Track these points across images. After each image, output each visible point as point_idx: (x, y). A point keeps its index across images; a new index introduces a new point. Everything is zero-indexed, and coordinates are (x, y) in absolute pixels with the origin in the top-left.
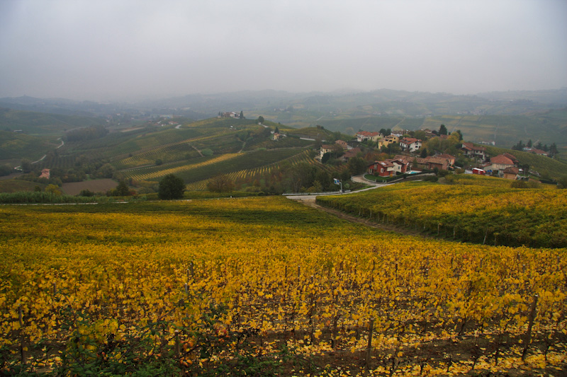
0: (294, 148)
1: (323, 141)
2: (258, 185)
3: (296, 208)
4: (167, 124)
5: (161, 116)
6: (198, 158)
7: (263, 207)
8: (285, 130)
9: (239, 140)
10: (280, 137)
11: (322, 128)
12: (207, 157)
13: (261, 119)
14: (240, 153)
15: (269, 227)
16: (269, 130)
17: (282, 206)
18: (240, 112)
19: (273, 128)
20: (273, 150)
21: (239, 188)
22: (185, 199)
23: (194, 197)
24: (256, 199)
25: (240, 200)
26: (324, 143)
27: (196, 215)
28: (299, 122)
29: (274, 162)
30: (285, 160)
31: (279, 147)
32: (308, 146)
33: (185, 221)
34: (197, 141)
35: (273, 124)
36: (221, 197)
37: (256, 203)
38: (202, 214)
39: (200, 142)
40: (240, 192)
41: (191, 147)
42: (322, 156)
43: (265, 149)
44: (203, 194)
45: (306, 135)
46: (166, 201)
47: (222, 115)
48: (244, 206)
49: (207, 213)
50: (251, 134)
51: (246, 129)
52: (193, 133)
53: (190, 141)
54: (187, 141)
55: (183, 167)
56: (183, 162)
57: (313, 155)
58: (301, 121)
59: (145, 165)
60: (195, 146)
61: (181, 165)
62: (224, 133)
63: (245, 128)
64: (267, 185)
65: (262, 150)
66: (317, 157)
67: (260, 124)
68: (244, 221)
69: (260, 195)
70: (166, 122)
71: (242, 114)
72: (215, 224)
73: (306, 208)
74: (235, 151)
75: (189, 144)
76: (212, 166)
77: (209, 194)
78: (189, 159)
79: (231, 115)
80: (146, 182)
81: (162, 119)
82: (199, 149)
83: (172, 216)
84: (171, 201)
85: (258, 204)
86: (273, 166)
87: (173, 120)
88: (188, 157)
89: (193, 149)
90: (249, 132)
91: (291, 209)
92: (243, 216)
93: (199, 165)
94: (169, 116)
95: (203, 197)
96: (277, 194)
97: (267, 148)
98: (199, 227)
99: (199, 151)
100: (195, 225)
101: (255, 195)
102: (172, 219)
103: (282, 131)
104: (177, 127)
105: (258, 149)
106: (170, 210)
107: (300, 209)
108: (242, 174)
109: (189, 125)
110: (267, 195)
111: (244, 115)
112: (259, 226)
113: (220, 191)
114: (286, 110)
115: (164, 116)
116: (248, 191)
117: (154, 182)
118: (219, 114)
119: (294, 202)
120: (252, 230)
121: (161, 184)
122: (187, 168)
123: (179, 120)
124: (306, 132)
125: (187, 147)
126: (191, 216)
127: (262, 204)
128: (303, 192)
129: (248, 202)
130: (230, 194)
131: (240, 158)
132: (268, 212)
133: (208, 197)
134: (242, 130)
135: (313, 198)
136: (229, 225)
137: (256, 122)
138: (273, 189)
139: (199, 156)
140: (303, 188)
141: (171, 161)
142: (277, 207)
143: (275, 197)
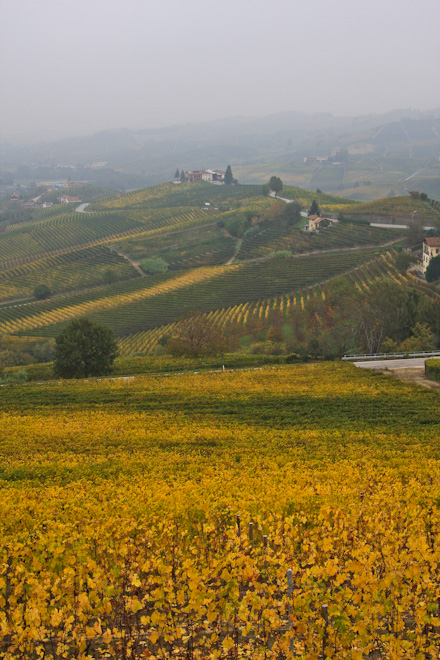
0: (357, 248)
1: (427, 228)
2: (278, 338)
3: (384, 389)
4: (56, 202)
5: (38, 185)
6: (133, 281)
7: (305, 388)
8: (332, 207)
9: (227, 235)
10: (324, 224)
11: (424, 197)
12: (155, 277)
13: (276, 184)
14: (230, 266)
15: (337, 434)
16: (297, 208)
17: (350, 385)
18: (225, 169)
19: (305, 202)
20: (307, 254)
21: (235, 347)
22: (116, 375)
23: (136, 370)
24: (283, 371)
25: (245, 373)
26: (431, 234)
27: (158, 412)
28: (366, 188)
29: (310, 283)
30: (338, 278)
31: (321, 248)
32: (391, 243)
33: (137, 426)
34: (130, 241)
35: (305, 194)
36: (199, 367)
37: (285, 381)
38: (168, 408)
39: (136, 243)
40: (237, 354)
41: (115, 254)
42: (426, 264)
43: (288, 253)
44: (159, 362)
45: (386, 218)
46: (74, 381)
47: (183, 178)
48: (259, 388)
49: (178, 407)
50: (254, 220)
51: (243, 209)
52: (117, 222)
53: (111, 241)
54: (106, 241)
55: (98, 303)
56: (98, 289)
57: (403, 264)
58: (368, 183)
59: (11, 298)
60: (126, 252)
61: (94, 297)
62: (191, 219)
63: (239, 205)
64: (300, 338)
65: (282, 257)
66: (414, 268)
67: (273, 194)
68: (270, 421)
69: (289, 361)
70: (54, 198)
71: (229, 173)
72: (209, 433)
73: (407, 389)
74: (218, 260)
75: (112, 249)
76: (168, 297)
77: (170, 361)
78: (114, 284)
79: (205, 177)
80: (14, 338)
81: (42, 190)
82: (135, 259)
83: (99, 414)
84: (86, 381)
85: (291, 383)
86: (311, 292)
87: (71, 193)
88: (110, 278)
89: (121, 259)
90: (250, 216)
91: (372, 391)
92: (266, 411)
93: (137, 295)
94: (57, 183)
95: (157, 370)
96: (330, 358)
97: (294, 250)
98: (175, 438)
99: (135, 264)
100: (164, 435)
101: (277, 362)
102: (104, 423)
103: (327, 210)
104: (80, 209)
105: (273, 254)
106: (92, 402)
107: (393, 390)
108: (239, 313)
109: (108, 204)
110: (306, 360)
111: (235, 175)
112: (314, 433)
113: (195, 355)
114: (331, 160)
115: (46, 184)
116: (256, 351)
117: (33, 339)
118: (177, 175)
119: (376, 375)
120: (300, 443)
121: (60, 341)
122: (109, 303)
123: (85, 193)
124: (385, 209)
125: (106, 255)
126: (143, 416)
127: (303, 383)
128: (389, 350)
129: (267, 377)
130: (219, 361)
131: (230, 277)
132: (319, 401)
133: (168, 369)
134: (232, 211)
135: (418, 364)
136: (242, 433)
137: (264, 191)
138: (315, 345)
139: (136, 274)
140: (389, 342)
141: (69, 289)
142: (337, 387)
143: (328, 365)
